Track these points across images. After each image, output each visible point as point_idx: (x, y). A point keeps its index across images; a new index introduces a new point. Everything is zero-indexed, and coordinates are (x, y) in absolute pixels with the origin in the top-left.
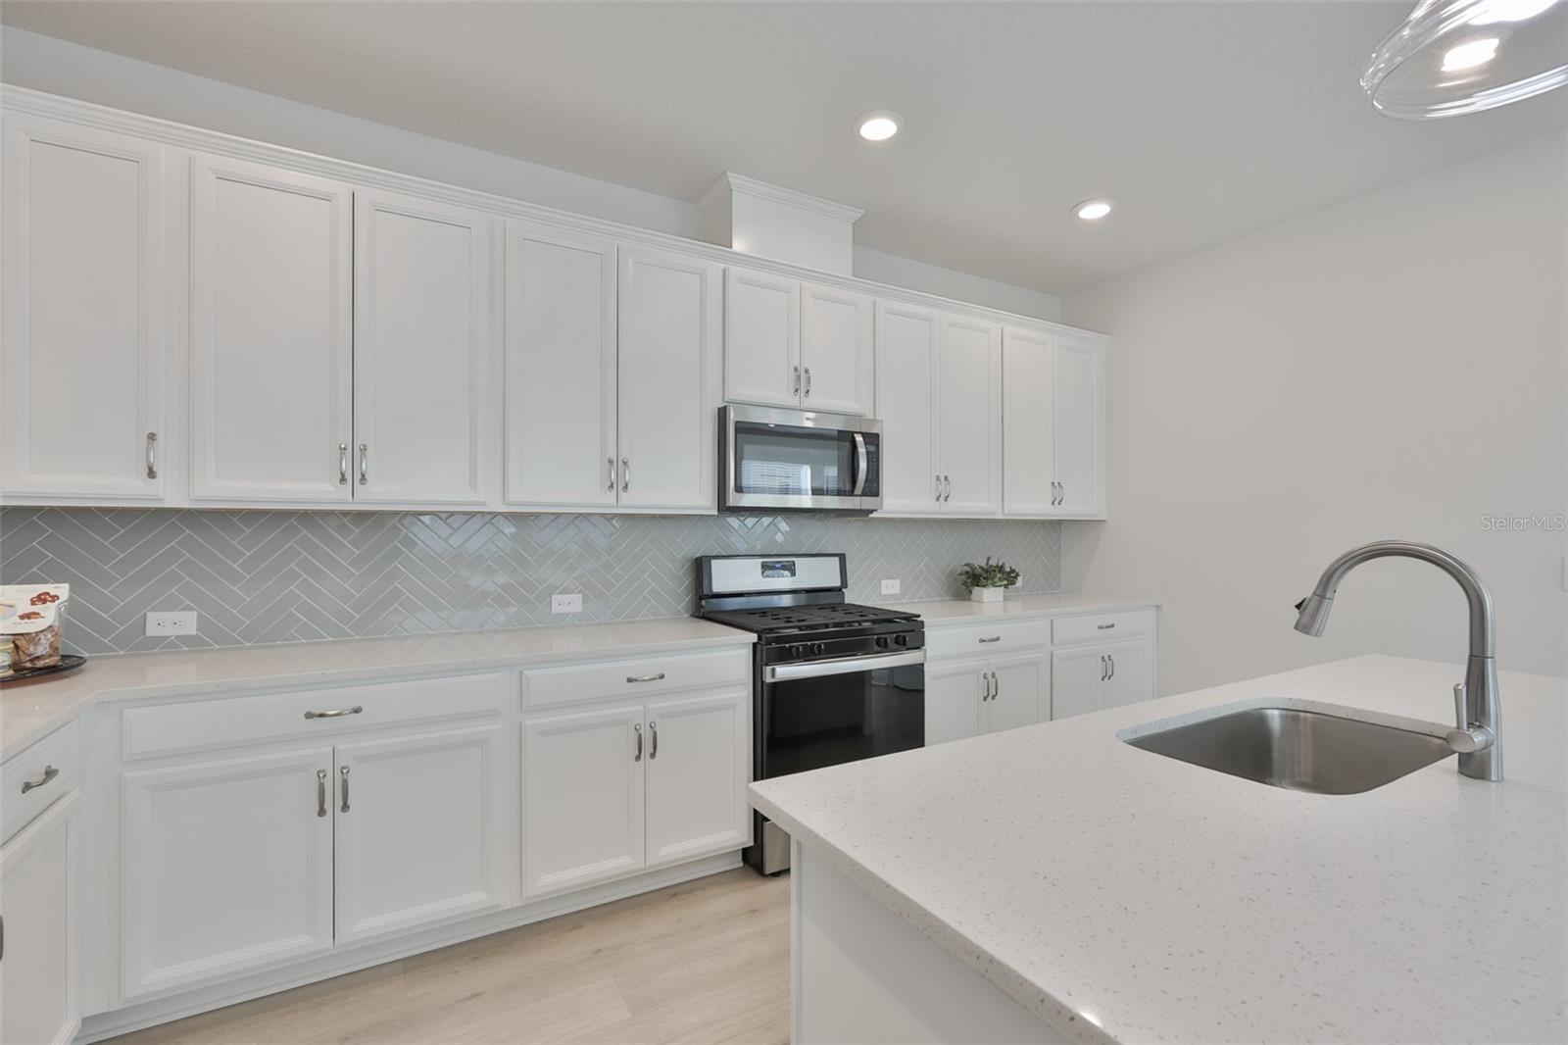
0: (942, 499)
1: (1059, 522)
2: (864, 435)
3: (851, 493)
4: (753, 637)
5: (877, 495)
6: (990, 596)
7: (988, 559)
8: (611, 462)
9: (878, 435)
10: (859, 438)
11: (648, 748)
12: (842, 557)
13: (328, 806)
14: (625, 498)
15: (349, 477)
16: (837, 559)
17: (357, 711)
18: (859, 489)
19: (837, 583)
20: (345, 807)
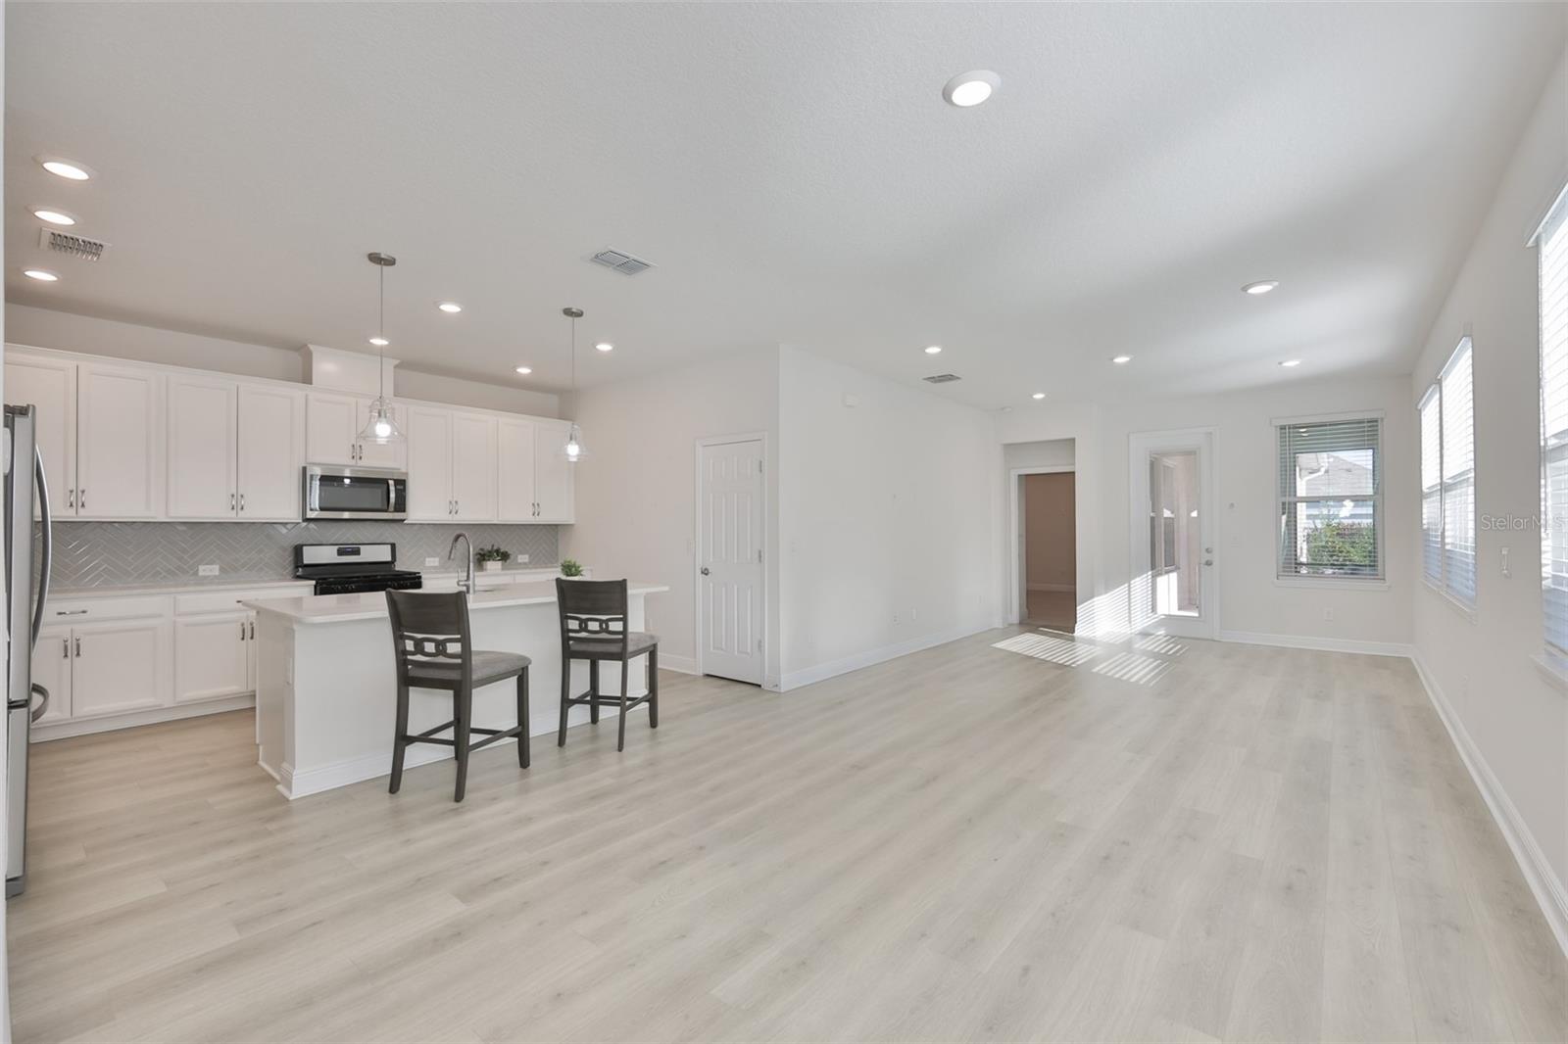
0: (453, 513)
1: (556, 525)
2: (395, 480)
3: (386, 511)
4: (314, 582)
5: (404, 511)
6: (493, 566)
7: (493, 546)
8: (233, 496)
9: (404, 481)
10: (391, 482)
11: (248, 634)
12: (393, 546)
13: (69, 654)
14: (242, 514)
15: (74, 504)
16: (389, 546)
17: (84, 612)
18: (391, 508)
19: (389, 559)
20: (78, 654)
